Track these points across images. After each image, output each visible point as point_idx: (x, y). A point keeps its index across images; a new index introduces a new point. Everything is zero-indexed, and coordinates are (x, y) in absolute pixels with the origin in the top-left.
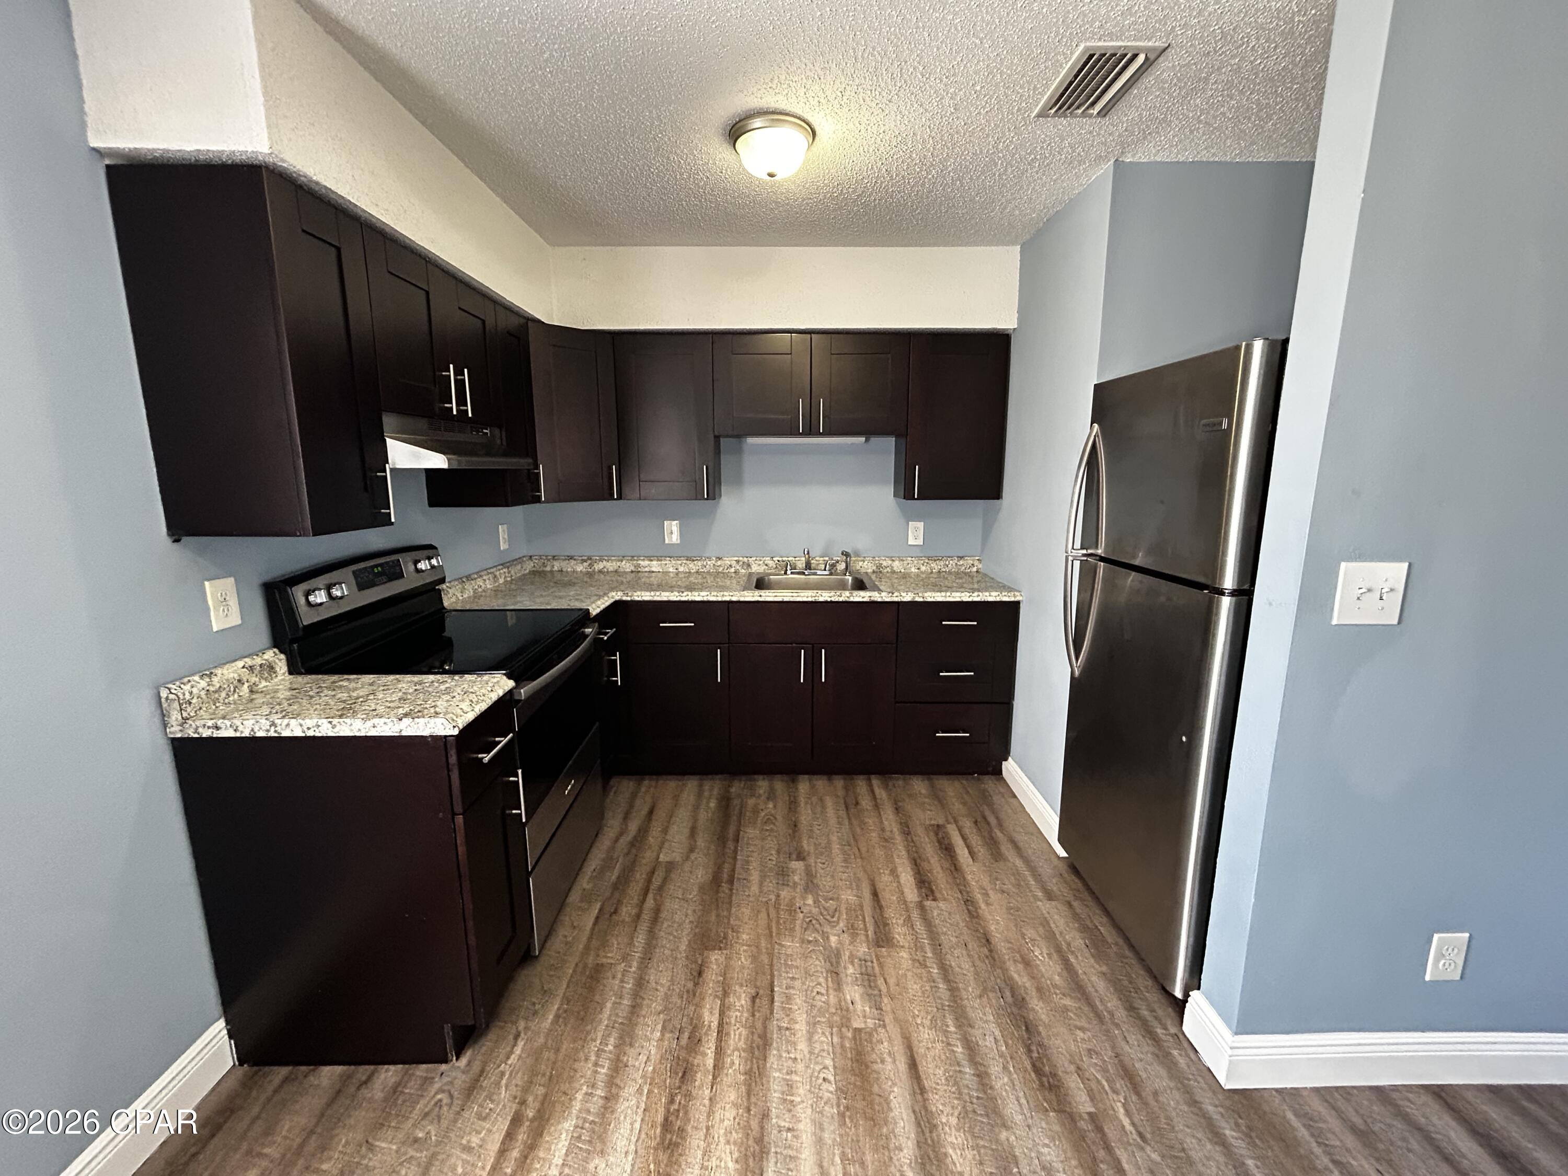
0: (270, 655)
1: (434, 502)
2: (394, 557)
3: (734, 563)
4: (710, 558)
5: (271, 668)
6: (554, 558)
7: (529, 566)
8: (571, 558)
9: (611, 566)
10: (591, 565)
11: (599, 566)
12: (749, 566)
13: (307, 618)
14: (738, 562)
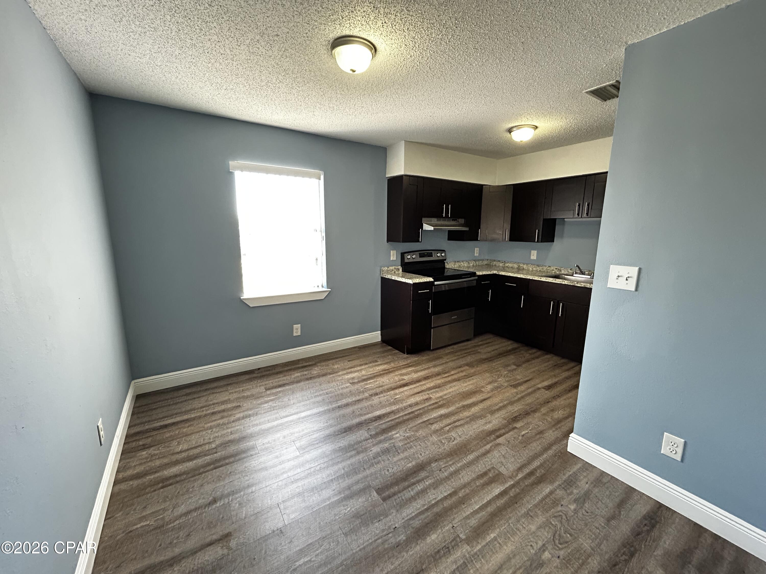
0: (399, 267)
1: (449, 239)
2: (431, 251)
3: (555, 269)
4: (546, 266)
5: (399, 269)
6: (494, 261)
7: (485, 262)
8: (499, 261)
9: (510, 265)
10: (504, 264)
11: (507, 265)
12: (561, 271)
13: (406, 261)
14: (556, 269)
